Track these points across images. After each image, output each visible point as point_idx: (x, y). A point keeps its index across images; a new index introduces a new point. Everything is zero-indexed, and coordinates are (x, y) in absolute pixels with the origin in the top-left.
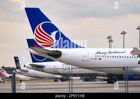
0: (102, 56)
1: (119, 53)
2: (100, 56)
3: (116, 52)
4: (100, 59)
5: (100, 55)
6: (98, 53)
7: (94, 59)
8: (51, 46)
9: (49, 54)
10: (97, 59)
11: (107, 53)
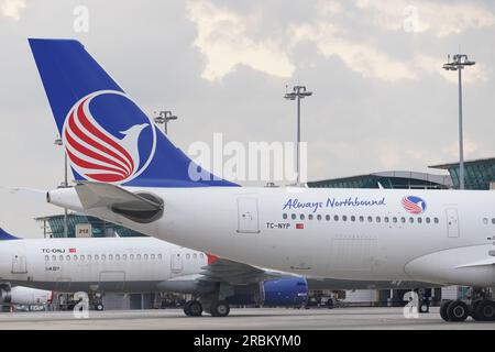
0: (306, 217)
1: (362, 203)
2: (298, 217)
3: (353, 200)
4: (299, 226)
5: (298, 211)
6: (289, 204)
7: (280, 226)
8: (123, 178)
9: (116, 209)
10: (288, 225)
11: (324, 205)
